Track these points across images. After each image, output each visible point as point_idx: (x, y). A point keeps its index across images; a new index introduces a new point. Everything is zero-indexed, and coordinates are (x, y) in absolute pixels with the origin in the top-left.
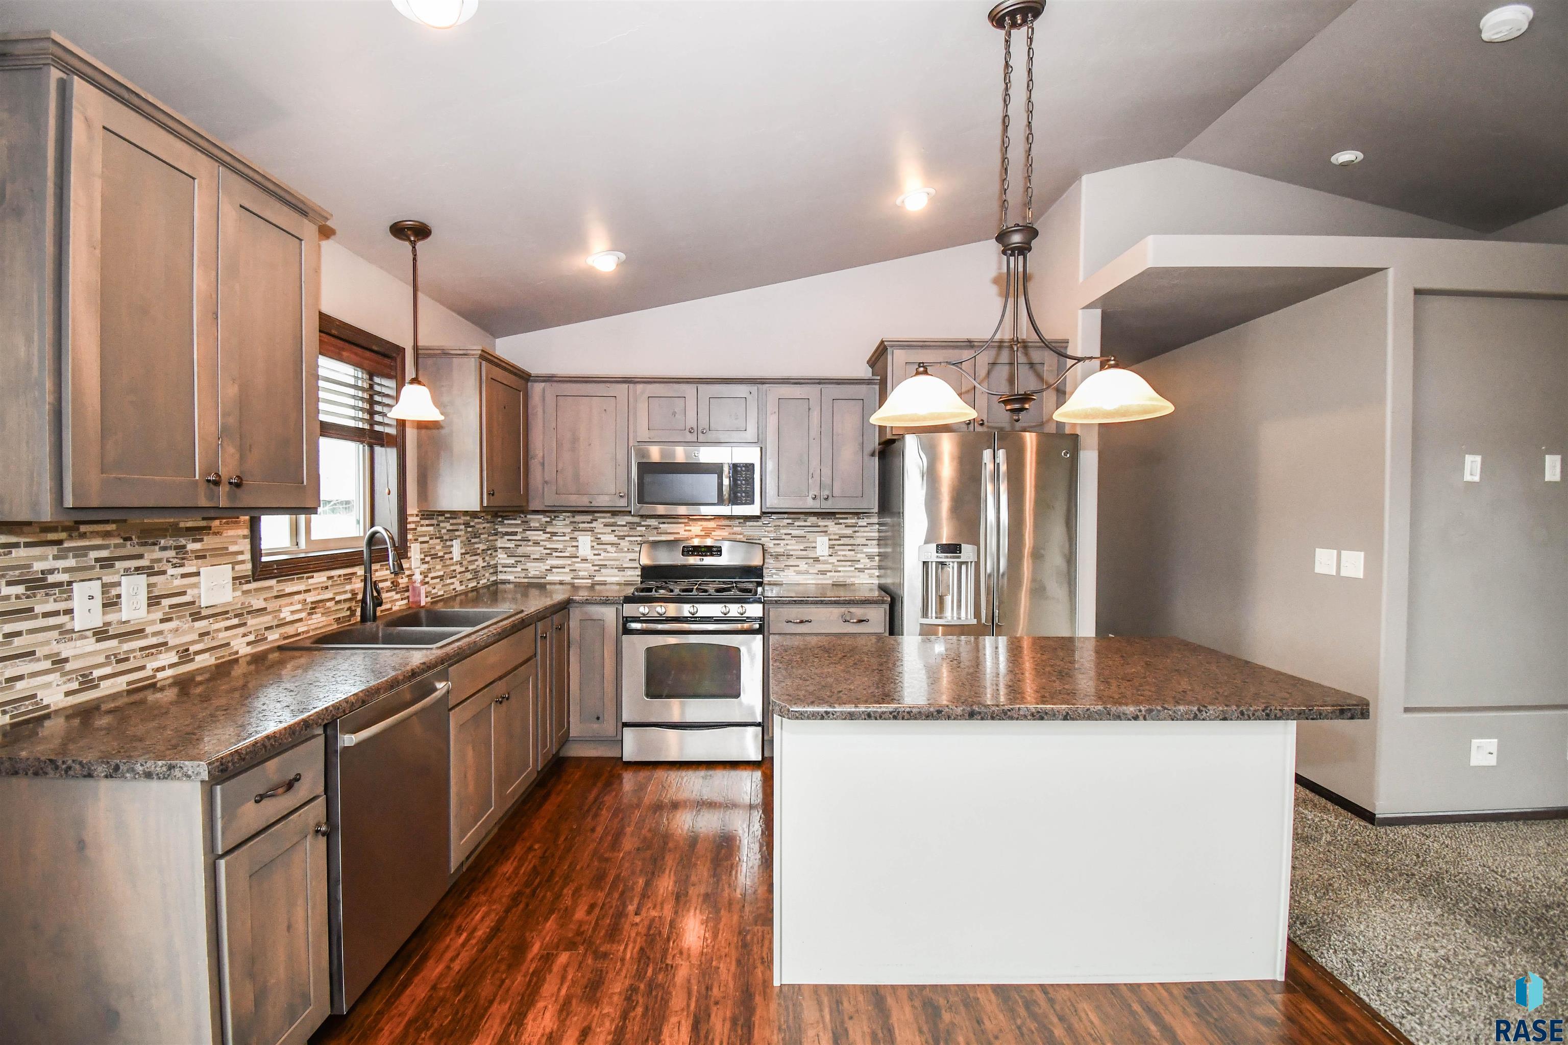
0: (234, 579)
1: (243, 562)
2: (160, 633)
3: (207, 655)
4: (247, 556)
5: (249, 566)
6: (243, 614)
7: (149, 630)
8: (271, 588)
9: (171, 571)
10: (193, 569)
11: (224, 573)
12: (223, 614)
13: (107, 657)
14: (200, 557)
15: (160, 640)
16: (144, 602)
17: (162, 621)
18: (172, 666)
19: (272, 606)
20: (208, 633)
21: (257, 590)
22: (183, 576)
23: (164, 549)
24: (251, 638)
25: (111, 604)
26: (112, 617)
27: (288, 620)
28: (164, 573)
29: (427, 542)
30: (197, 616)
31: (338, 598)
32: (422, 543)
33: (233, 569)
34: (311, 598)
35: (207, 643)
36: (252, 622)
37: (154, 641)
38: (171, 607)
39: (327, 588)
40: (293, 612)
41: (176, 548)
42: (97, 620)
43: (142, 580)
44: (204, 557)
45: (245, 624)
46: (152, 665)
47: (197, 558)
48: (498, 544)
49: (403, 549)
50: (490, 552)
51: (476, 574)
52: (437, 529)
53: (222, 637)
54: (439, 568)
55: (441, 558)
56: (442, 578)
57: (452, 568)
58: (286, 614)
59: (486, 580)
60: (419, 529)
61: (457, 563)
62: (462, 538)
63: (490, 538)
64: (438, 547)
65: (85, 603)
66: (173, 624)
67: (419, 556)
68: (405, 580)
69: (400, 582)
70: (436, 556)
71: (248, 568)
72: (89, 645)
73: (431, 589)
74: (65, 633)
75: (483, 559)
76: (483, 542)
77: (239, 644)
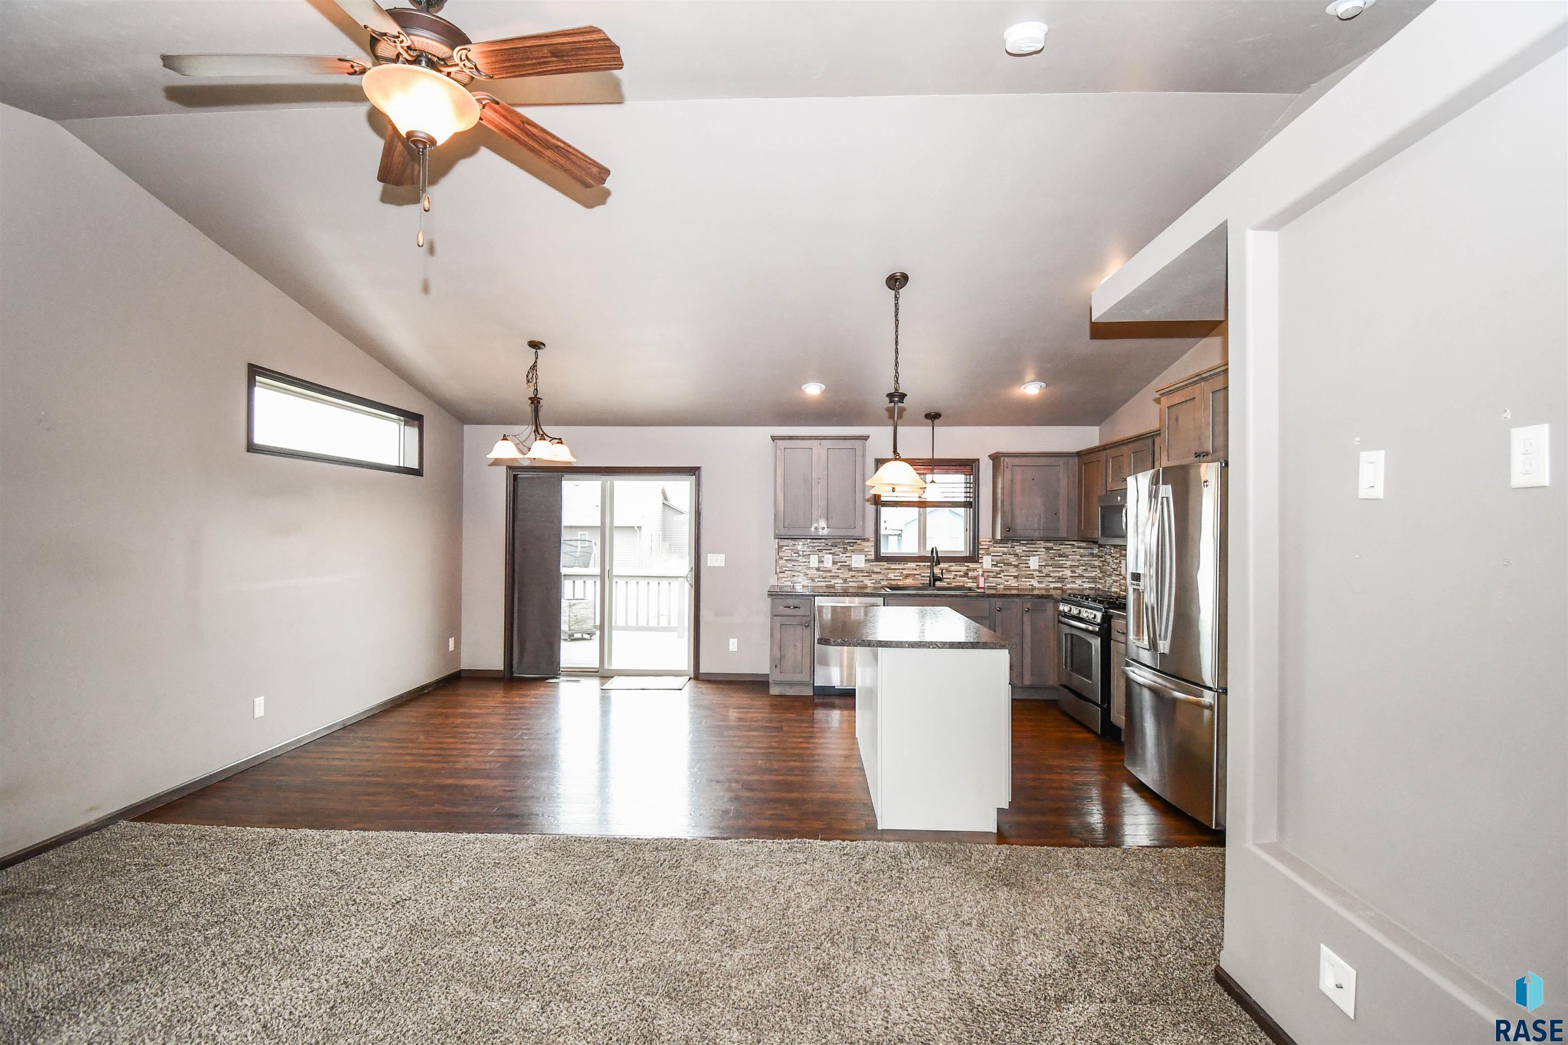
0: (865, 560)
1: (871, 555)
2: (838, 573)
3: (854, 583)
4: (873, 553)
6: (870, 573)
7: (833, 571)
8: (884, 565)
9: (841, 555)
10: (850, 555)
11: (863, 558)
12: (862, 571)
13: (820, 576)
14: (853, 551)
15: (837, 575)
16: (831, 563)
17: (837, 569)
18: (840, 583)
19: (883, 572)
20: (855, 576)
21: (876, 565)
22: (846, 557)
23: (839, 548)
25: (821, 562)
26: (821, 565)
28: (839, 555)
29: (1002, 556)
30: (850, 570)
31: (923, 574)
32: (993, 556)
33: (866, 557)
34: (905, 572)
35: (855, 579)
36: (874, 576)
37: (835, 575)
38: (841, 566)
39: (917, 569)
40: (895, 576)
41: (843, 548)
42: (816, 565)
43: (831, 556)
45: (872, 576)
46: (834, 581)
47: (851, 552)
48: (1096, 563)
49: (974, 558)
50: (1084, 568)
51: (1061, 579)
52: (1011, 549)
53: (861, 579)
54: (1013, 571)
55: (1016, 566)
56: (1015, 577)
57: (1028, 573)
58: (891, 576)
59: (1077, 586)
60: (992, 549)
61: (1035, 570)
62: (1041, 556)
63: (1084, 559)
64: (1013, 560)
65: (814, 560)
66: (841, 571)
67: (990, 563)
68: (976, 573)
69: (971, 574)
70: (1010, 564)
71: (873, 557)
72: (815, 572)
73: (1003, 581)
74: (809, 568)
75: (1073, 572)
76: (1073, 560)
77: (868, 582)
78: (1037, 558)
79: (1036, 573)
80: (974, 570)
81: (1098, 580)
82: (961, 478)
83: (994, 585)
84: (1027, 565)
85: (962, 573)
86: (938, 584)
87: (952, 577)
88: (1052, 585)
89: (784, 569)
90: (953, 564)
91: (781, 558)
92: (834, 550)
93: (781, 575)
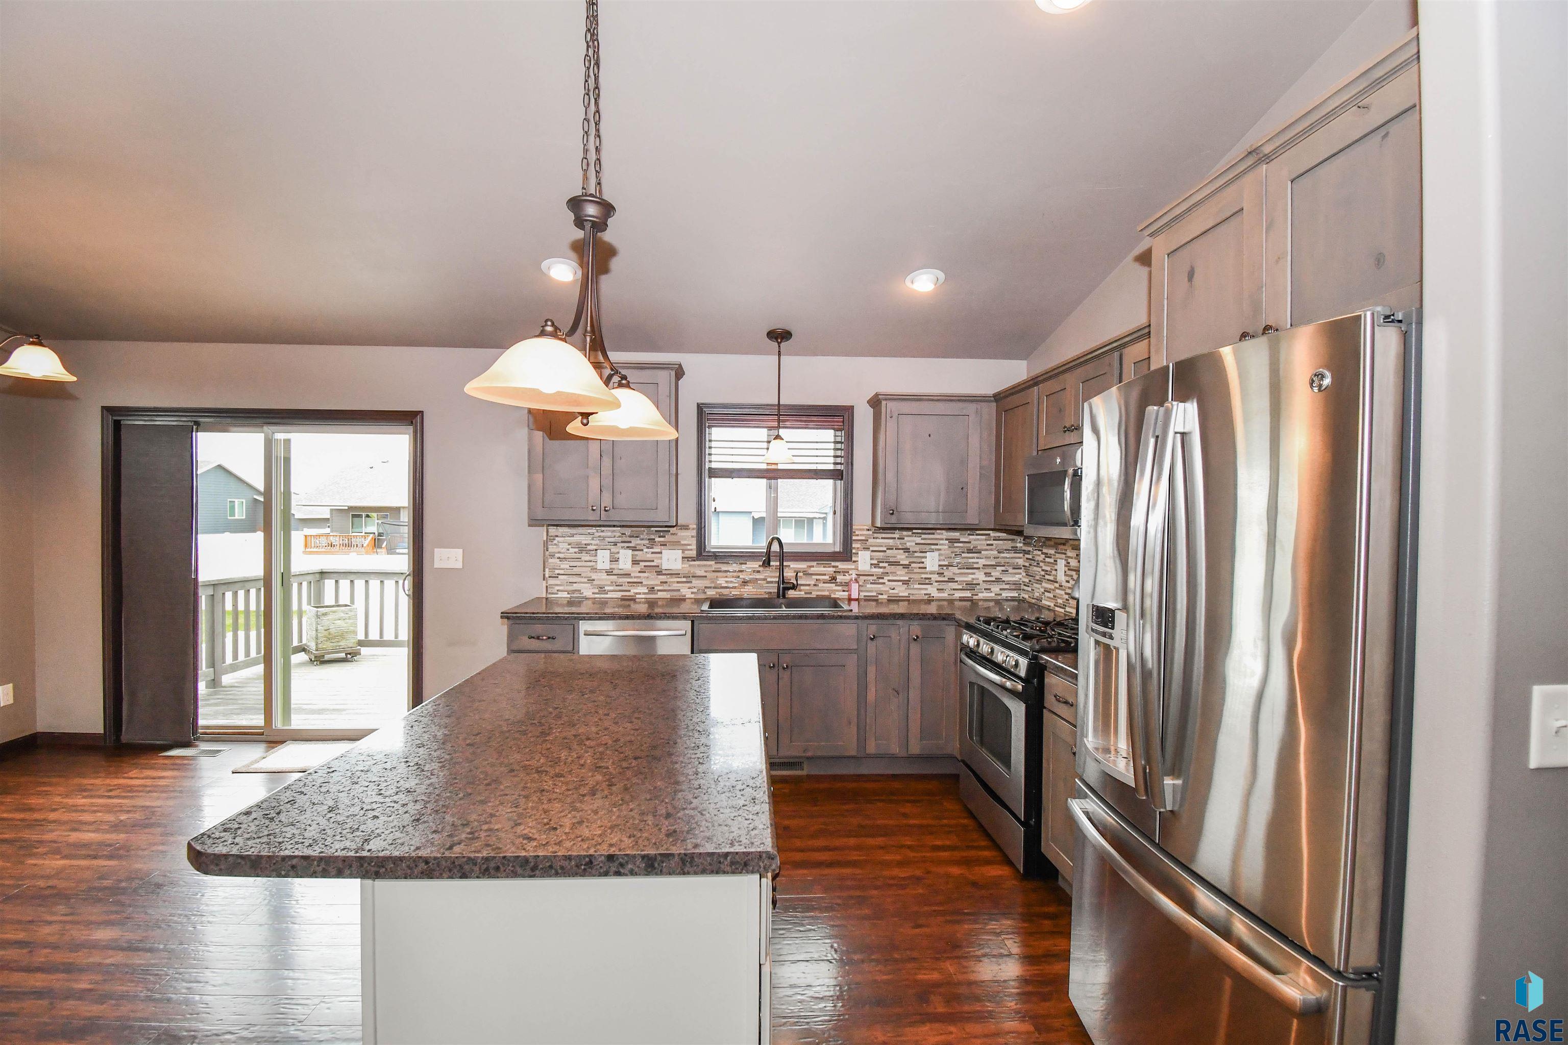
0: (683, 558)
1: (691, 550)
2: (639, 577)
3: (665, 593)
4: (694, 547)
5: (695, 552)
6: (689, 577)
7: (632, 575)
8: (710, 566)
9: (646, 550)
10: (659, 550)
11: (678, 554)
12: (677, 575)
13: (612, 582)
14: (663, 545)
15: (639, 580)
16: (630, 562)
17: (639, 572)
18: (644, 594)
19: (709, 575)
20: (666, 582)
21: (699, 566)
22: (653, 553)
23: (642, 539)
24: (695, 590)
25: (614, 560)
26: (615, 566)
27: (723, 585)
28: (642, 550)
29: (885, 551)
30: (659, 573)
31: (769, 580)
32: (872, 551)
33: (683, 552)
34: (741, 576)
35: (666, 587)
36: (696, 582)
37: (635, 580)
38: (645, 566)
39: (759, 572)
40: (727, 582)
41: (649, 539)
42: (607, 566)
43: (630, 552)
44: (666, 545)
45: (691, 582)
46: (634, 590)
47: (661, 545)
48: (1021, 562)
49: (846, 554)
50: (1003, 568)
51: (971, 586)
52: (898, 542)
53: (675, 586)
54: (902, 574)
55: (906, 566)
56: (906, 582)
57: (924, 576)
58: (722, 582)
59: (993, 595)
60: (871, 541)
61: (932, 573)
62: (942, 552)
63: (1002, 555)
64: (902, 557)
65: (603, 559)
66: (646, 575)
67: (869, 562)
68: (847, 578)
69: (840, 578)
70: (896, 564)
71: (694, 553)
72: (604, 576)
73: (887, 589)
74: (594, 569)
75: (987, 574)
76: (987, 558)
77: (686, 592)
78: (936, 554)
79: (935, 577)
80: (845, 572)
81: (1023, 587)
82: (828, 435)
83: (874, 594)
84: (921, 565)
85: (827, 577)
86: (791, 594)
87: (813, 583)
88: (958, 595)
89: (557, 572)
90: (814, 563)
91: (552, 556)
92: (635, 542)
93: (551, 581)
